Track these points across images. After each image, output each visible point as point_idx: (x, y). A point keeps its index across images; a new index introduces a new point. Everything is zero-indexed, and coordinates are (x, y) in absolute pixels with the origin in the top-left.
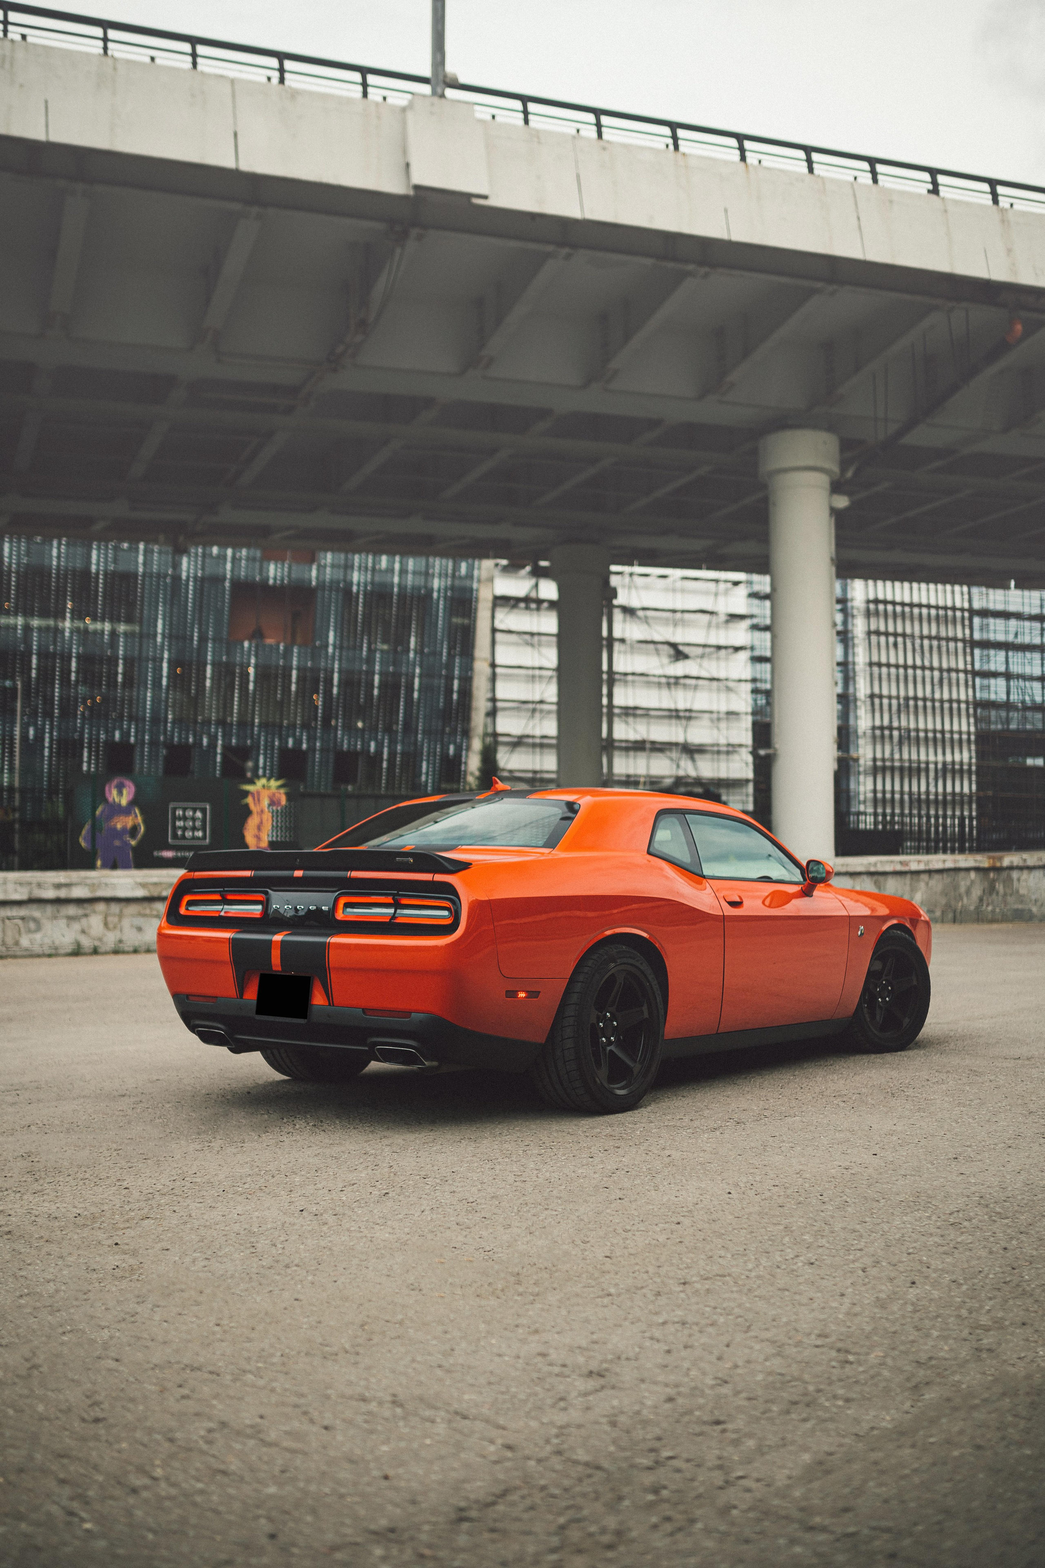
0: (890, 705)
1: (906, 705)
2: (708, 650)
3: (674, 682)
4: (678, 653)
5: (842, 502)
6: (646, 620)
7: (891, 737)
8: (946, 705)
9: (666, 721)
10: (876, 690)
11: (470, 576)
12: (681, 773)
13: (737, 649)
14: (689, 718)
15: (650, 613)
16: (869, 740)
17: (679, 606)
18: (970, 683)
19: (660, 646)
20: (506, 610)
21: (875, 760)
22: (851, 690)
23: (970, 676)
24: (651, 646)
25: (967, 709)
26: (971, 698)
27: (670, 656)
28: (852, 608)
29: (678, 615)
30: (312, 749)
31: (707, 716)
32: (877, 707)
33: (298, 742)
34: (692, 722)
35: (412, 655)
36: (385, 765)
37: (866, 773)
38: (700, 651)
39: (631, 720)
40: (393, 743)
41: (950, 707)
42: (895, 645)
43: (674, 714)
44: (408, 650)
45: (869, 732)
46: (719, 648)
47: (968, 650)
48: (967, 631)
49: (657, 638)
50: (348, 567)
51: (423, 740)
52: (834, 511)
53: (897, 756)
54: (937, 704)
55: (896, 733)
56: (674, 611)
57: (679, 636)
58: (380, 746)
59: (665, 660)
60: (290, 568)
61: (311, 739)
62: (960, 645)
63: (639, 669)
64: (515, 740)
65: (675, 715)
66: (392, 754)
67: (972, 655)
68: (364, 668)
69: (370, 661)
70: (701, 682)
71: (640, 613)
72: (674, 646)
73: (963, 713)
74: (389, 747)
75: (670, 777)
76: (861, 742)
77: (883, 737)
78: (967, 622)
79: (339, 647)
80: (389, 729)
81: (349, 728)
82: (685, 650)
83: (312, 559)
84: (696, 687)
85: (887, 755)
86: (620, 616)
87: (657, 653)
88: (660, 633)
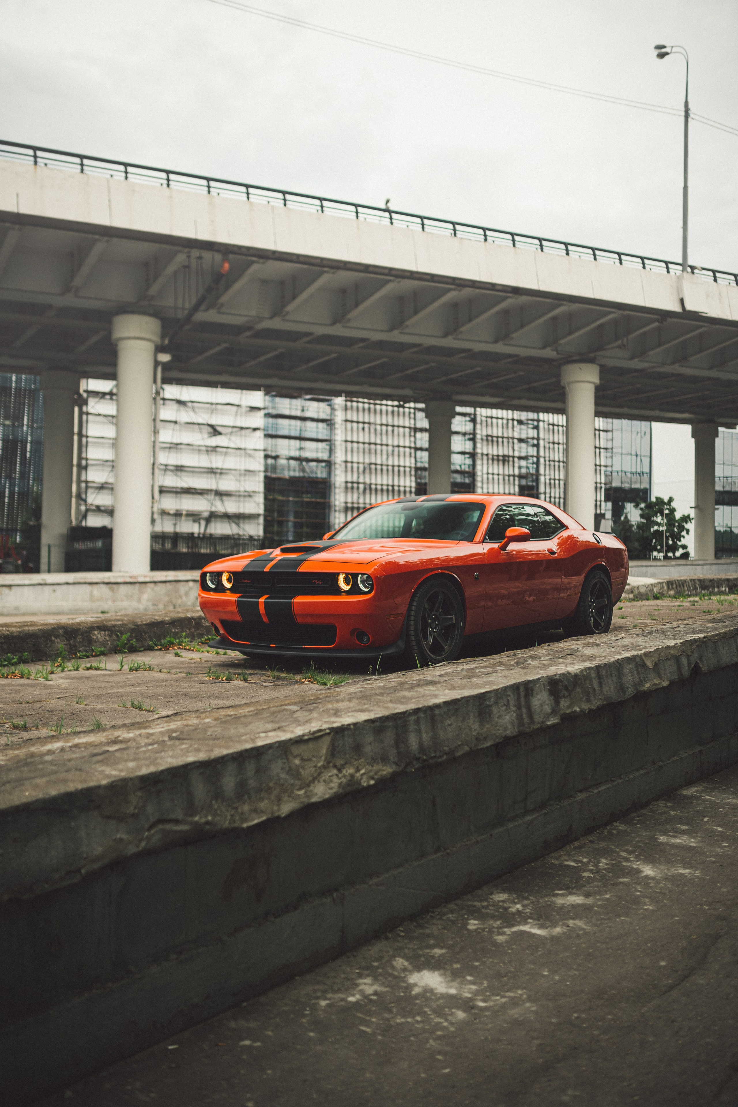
0: (358, 468)
1: (369, 468)
2: (235, 430)
3: (211, 450)
4: (215, 431)
5: (165, 358)
6: (193, 409)
7: (358, 488)
8: (396, 469)
9: (205, 475)
10: (349, 459)
12: (214, 509)
13: (255, 430)
14: (221, 473)
15: (195, 405)
16: (343, 490)
17: (214, 401)
18: (413, 455)
19: (202, 427)
20: (96, 400)
21: (346, 503)
22: (333, 458)
23: (413, 451)
24: (197, 426)
25: (410, 472)
26: (413, 465)
27: (209, 433)
28: (335, 404)
29: (214, 406)
31: (234, 472)
32: (349, 469)
34: (223, 476)
35: (25, 428)
36: (6, 500)
37: (340, 511)
38: (229, 430)
39: (179, 473)
40: (12, 486)
42: (363, 429)
43: (210, 470)
44: (22, 425)
45: (343, 485)
46: (242, 428)
47: (412, 434)
48: (412, 421)
49: (201, 421)
51: (33, 484)
53: (361, 500)
54: (390, 468)
55: (361, 486)
56: (212, 404)
57: (214, 420)
59: (206, 436)
62: (407, 430)
63: (185, 441)
64: (100, 485)
65: (212, 471)
66: (12, 494)
67: (415, 436)
70: (229, 450)
71: (190, 404)
72: (212, 426)
73: (408, 473)
74: (9, 488)
75: (206, 511)
76: (337, 491)
77: (352, 488)
78: (412, 416)
80: (9, 477)
82: (219, 429)
84: (226, 454)
85: (355, 500)
86: (175, 406)
87: (201, 431)
88: (203, 418)
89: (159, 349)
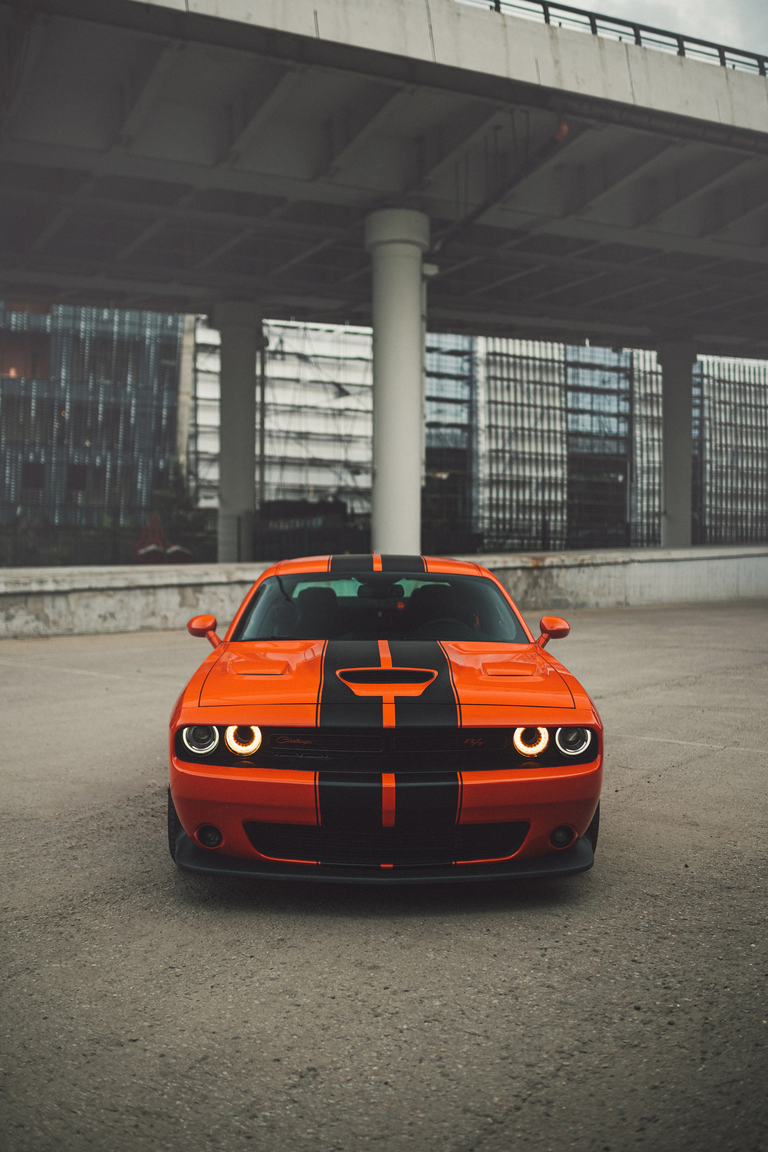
0: (503, 434)
1: (515, 434)
2: (365, 389)
3: (339, 413)
4: (342, 391)
5: (432, 270)
6: (317, 365)
7: (504, 458)
8: (546, 435)
9: (331, 443)
10: (493, 422)
11: (175, 327)
12: (343, 484)
14: (350, 441)
15: (320, 360)
16: (487, 460)
17: (342, 354)
18: (564, 418)
19: (328, 386)
20: (206, 354)
21: (491, 475)
22: (474, 422)
23: (564, 413)
24: (320, 386)
25: (561, 438)
26: (564, 429)
27: (335, 393)
28: (476, 358)
29: (341, 362)
30: (49, 462)
31: (363, 440)
32: (493, 435)
33: (38, 456)
34: (353, 445)
35: (129, 389)
36: (108, 475)
37: (484, 485)
38: (358, 389)
39: (303, 442)
40: (114, 459)
41: (547, 436)
42: (508, 388)
43: (337, 438)
44: (125, 385)
45: (487, 454)
47: (563, 393)
48: (563, 379)
49: (325, 379)
50: (77, 318)
51: (139, 456)
52: (424, 277)
53: (508, 472)
54: (539, 434)
55: (507, 455)
56: (338, 358)
57: (342, 378)
58: (104, 460)
59: (331, 396)
60: (28, 318)
61: (49, 455)
62: (557, 389)
63: (311, 402)
64: (213, 457)
65: (338, 439)
66: (114, 468)
67: (566, 396)
68: (90, 398)
69: (95, 392)
70: (359, 414)
71: (313, 360)
72: (338, 385)
73: (558, 440)
74: (111, 461)
75: (334, 486)
76: (481, 461)
77: (497, 457)
78: (563, 372)
79: (70, 381)
80: (111, 448)
81: (78, 445)
82: (347, 388)
83: (47, 310)
84: (355, 418)
85: (501, 471)
86: (295, 361)
87: (325, 390)
88: (328, 375)
89: (427, 258)
